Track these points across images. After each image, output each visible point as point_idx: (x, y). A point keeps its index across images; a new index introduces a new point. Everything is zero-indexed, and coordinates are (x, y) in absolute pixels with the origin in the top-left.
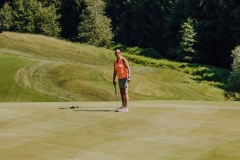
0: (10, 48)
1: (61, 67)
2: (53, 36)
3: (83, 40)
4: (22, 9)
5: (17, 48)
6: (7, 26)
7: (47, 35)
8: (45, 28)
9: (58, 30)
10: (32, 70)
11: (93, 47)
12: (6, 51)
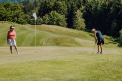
0: (44, 31)
1: (59, 38)
2: (64, 26)
3: (74, 28)
4: (52, 16)
5: (47, 31)
6: (47, 22)
7: (61, 26)
8: (61, 23)
9: (66, 24)
10: (47, 39)
11: (77, 30)
12: (42, 32)
